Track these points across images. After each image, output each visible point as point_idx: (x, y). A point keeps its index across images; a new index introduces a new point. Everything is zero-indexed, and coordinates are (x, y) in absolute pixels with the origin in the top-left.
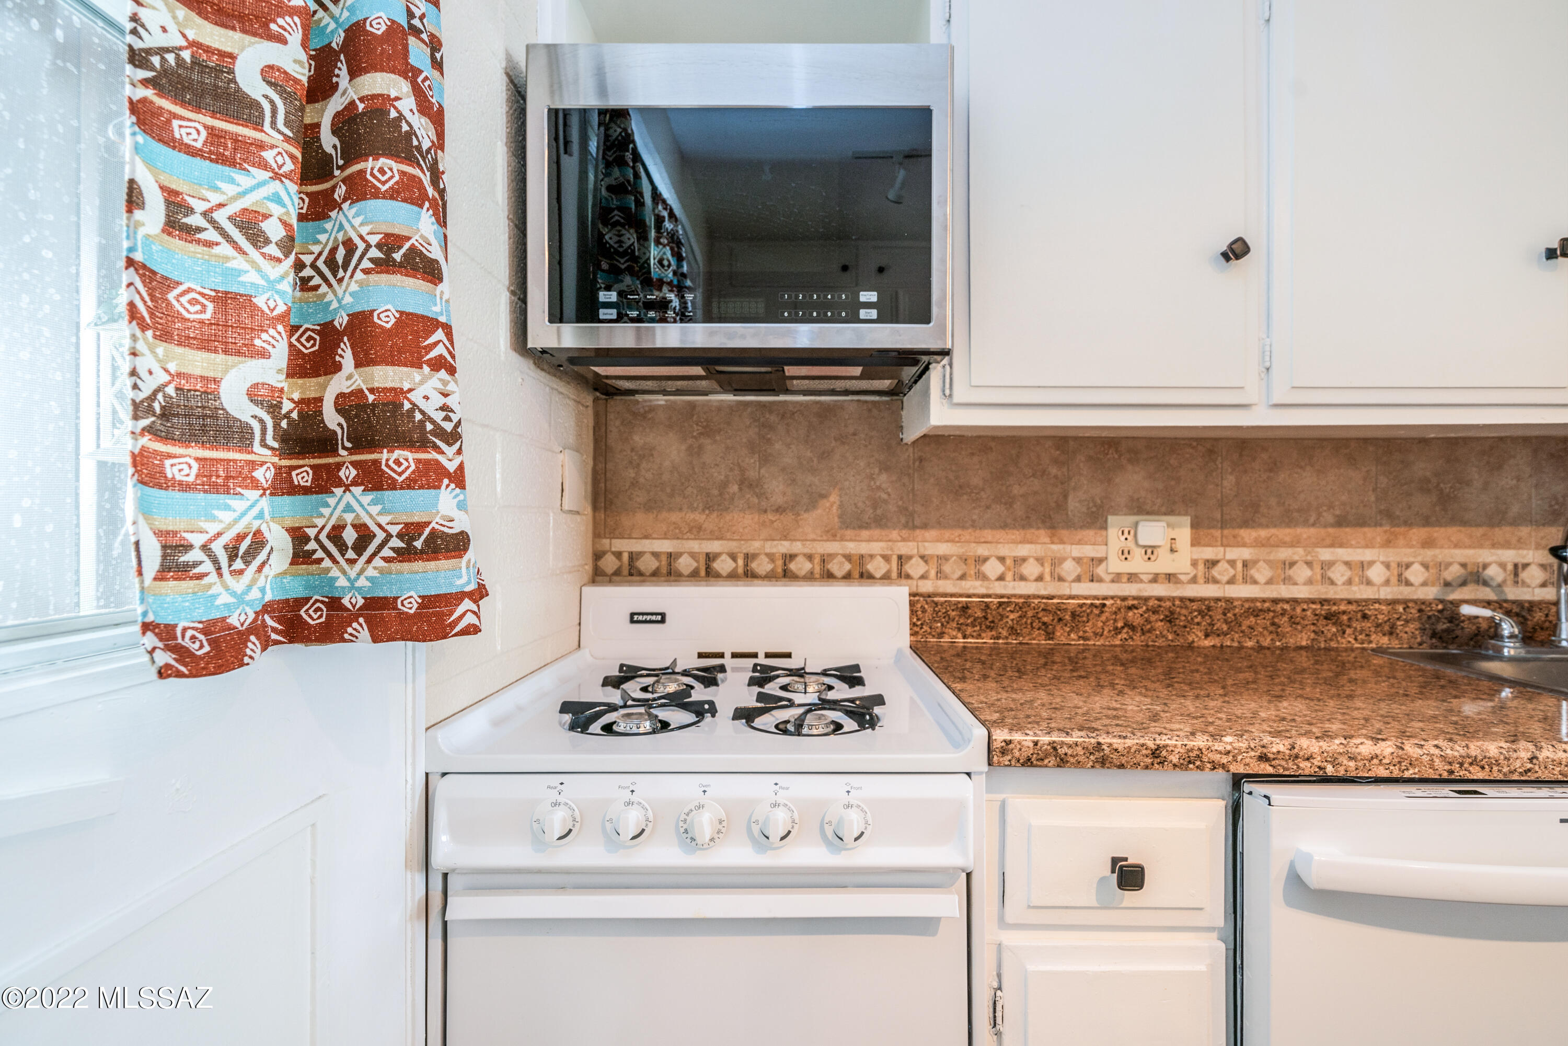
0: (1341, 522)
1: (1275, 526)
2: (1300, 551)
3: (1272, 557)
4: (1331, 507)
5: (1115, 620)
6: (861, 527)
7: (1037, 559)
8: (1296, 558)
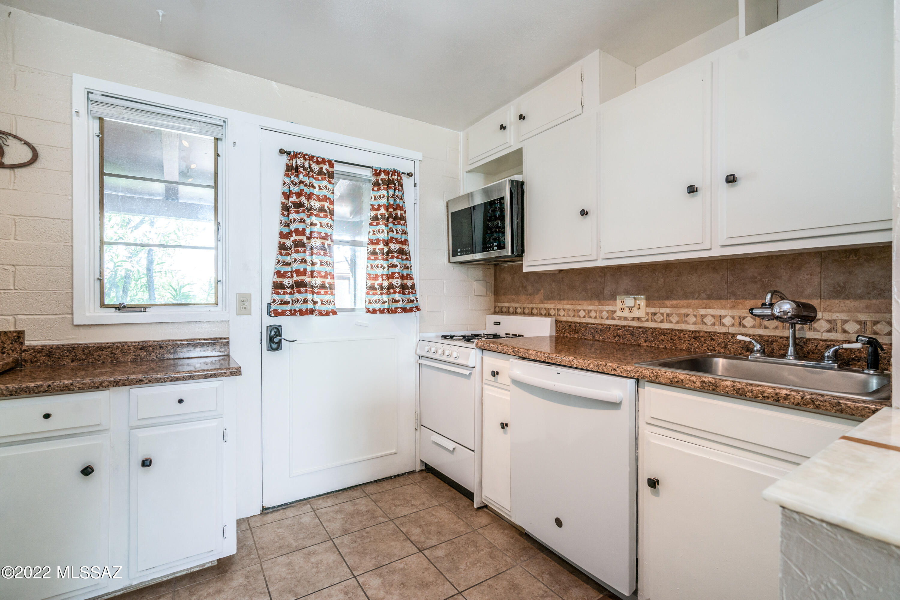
0: (709, 298)
1: (680, 299)
2: (691, 310)
3: (678, 312)
4: (705, 291)
5: (614, 333)
6: (548, 300)
7: (595, 311)
8: (689, 313)
